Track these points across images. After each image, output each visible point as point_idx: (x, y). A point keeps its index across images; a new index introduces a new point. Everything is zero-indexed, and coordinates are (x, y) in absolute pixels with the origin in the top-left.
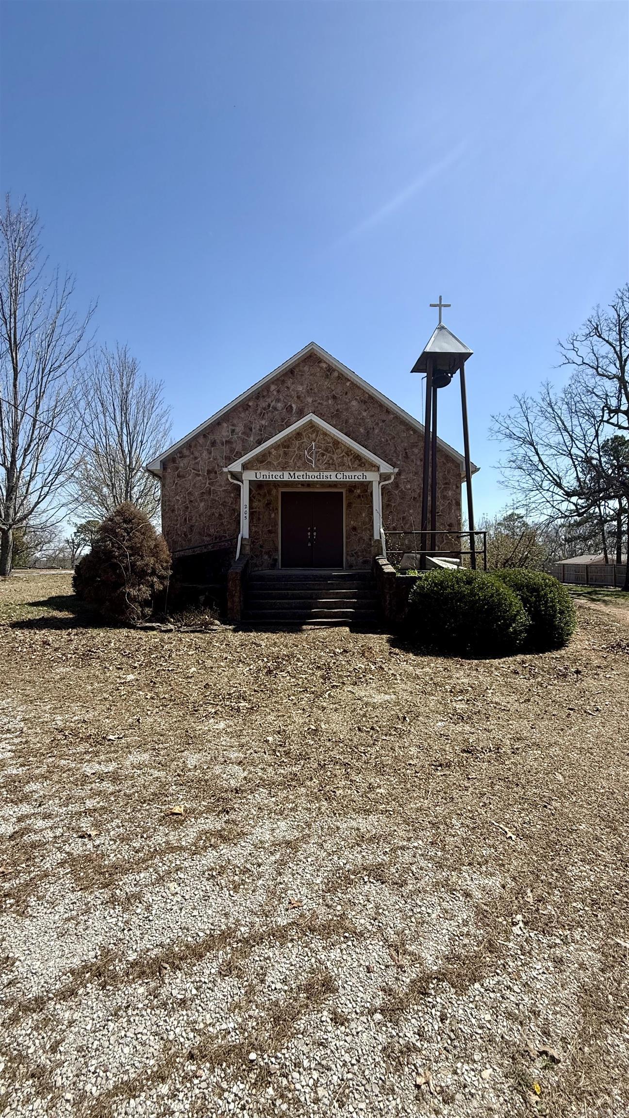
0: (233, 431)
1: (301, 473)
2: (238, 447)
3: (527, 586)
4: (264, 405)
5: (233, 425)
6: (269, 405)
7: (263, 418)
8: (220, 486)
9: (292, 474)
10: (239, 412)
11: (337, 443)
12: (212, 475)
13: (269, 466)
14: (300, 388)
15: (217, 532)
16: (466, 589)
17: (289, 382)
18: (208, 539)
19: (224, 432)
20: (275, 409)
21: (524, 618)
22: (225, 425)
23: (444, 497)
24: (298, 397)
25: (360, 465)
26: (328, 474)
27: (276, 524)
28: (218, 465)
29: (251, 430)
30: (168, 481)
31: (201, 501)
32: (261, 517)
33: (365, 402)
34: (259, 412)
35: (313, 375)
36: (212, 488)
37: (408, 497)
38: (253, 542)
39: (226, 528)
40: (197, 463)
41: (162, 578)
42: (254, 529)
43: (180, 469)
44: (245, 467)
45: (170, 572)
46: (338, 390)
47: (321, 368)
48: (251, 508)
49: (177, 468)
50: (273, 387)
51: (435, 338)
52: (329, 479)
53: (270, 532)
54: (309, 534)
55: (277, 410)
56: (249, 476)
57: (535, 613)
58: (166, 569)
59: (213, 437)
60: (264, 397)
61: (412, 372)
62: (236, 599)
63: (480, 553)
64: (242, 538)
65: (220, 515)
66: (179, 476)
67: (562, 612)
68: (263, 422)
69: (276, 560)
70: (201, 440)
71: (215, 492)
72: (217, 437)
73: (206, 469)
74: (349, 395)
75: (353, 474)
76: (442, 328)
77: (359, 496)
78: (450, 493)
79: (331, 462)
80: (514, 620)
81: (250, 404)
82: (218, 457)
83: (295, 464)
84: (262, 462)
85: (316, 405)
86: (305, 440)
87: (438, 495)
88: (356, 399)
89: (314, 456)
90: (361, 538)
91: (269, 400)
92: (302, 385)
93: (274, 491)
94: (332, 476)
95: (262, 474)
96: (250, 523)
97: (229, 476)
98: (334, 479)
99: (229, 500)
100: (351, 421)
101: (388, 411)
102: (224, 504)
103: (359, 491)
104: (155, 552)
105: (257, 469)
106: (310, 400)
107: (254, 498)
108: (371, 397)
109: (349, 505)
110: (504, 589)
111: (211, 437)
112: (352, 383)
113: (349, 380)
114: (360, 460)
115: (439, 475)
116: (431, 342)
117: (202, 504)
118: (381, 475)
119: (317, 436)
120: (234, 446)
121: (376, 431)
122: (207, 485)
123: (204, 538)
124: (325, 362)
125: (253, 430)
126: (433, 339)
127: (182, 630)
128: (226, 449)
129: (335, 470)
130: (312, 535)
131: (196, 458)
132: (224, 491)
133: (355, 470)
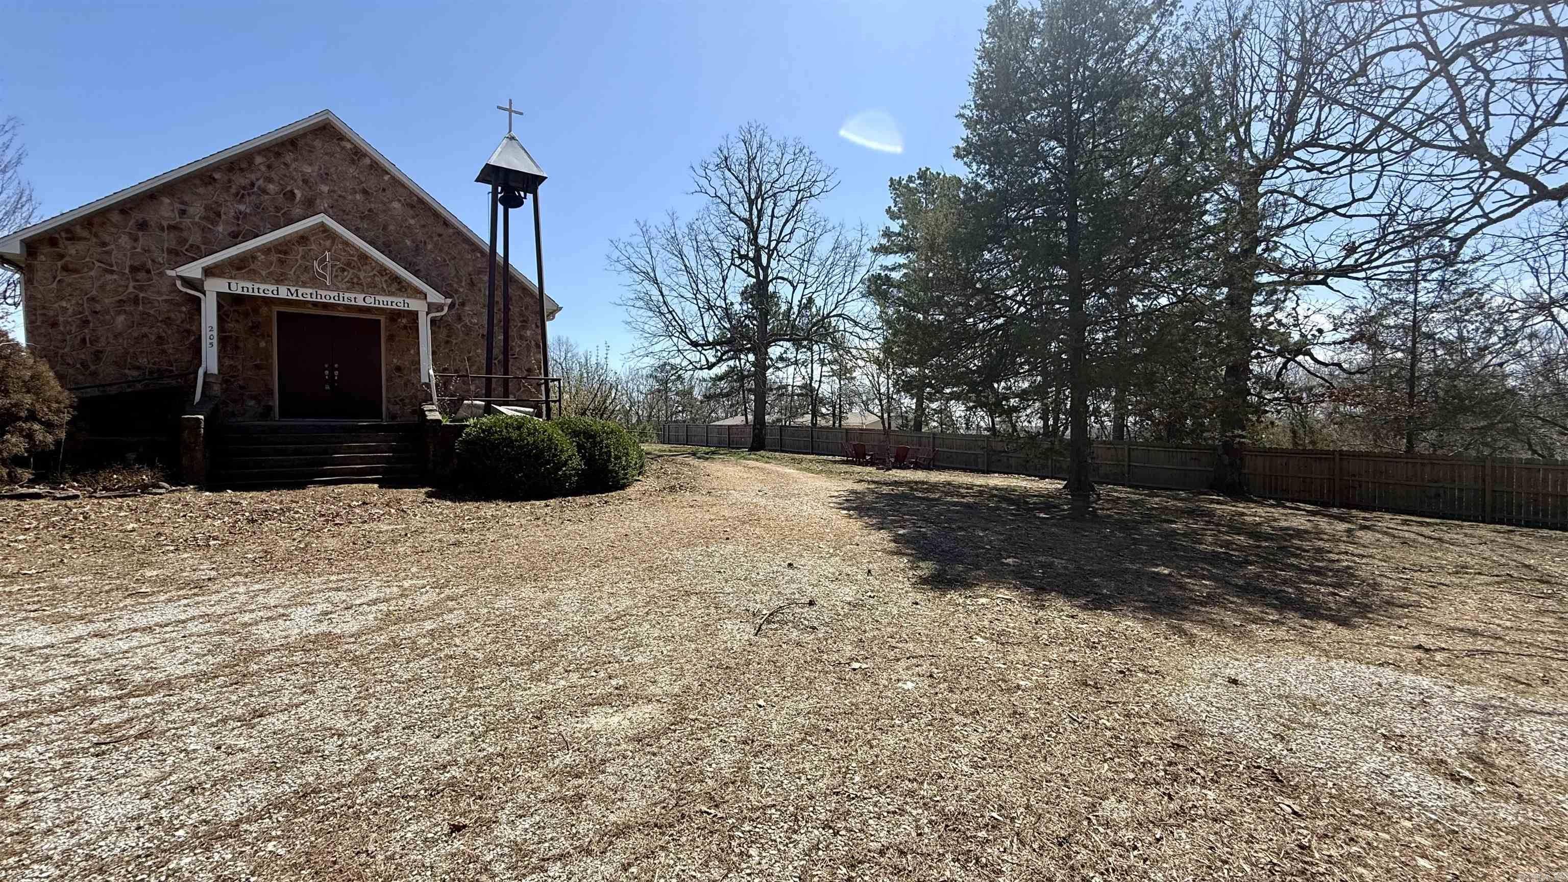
0: (183, 213)
1: (309, 291)
2: (195, 238)
3: (584, 433)
4: (243, 182)
5: (183, 203)
6: (253, 185)
7: (240, 202)
8: (159, 293)
9: (293, 290)
10: (195, 185)
11: (364, 257)
12: (141, 275)
13: (252, 275)
14: (309, 170)
15: (154, 364)
16: (514, 435)
17: (289, 157)
18: (135, 373)
19: (166, 210)
20: (264, 191)
21: (577, 462)
22: (167, 201)
23: (521, 337)
24: (305, 181)
25: (400, 290)
26: (352, 296)
27: (269, 356)
28: (153, 261)
29: (219, 215)
30: (39, 275)
31: (119, 313)
32: (241, 345)
33: (412, 207)
34: (233, 190)
35: (331, 155)
36: (141, 295)
37: (474, 334)
38: (226, 381)
39: (172, 358)
40: (109, 253)
41: (49, 426)
42: (227, 362)
43: (67, 259)
44: (209, 272)
45: (67, 417)
46: (371, 183)
47: (343, 148)
48: (221, 329)
49: (61, 256)
50: (259, 160)
51: (503, 148)
52: (353, 303)
53: (258, 367)
54: (327, 372)
55: (268, 194)
56: (216, 286)
57: (589, 460)
58: (58, 412)
59: (141, 215)
60: (242, 170)
61: (477, 180)
62: (199, 455)
63: (555, 402)
64: (205, 373)
65: (160, 337)
66: (65, 268)
67: (617, 458)
68: (242, 207)
69: (269, 409)
70: (115, 217)
71: (147, 301)
72: (151, 216)
73: (128, 263)
74: (389, 193)
75: (390, 299)
76: (512, 138)
77: (405, 327)
78: (529, 333)
79: (355, 280)
80: (565, 464)
81: (217, 176)
82: (153, 248)
83: (298, 277)
84: (239, 269)
85: (336, 197)
86: (313, 247)
87: (513, 332)
88: (399, 201)
89: (329, 269)
90: (409, 381)
91: (253, 177)
92: (310, 165)
93: (264, 310)
94: (359, 299)
95: (240, 286)
96: (219, 352)
97: (179, 283)
98: (360, 302)
99: (177, 317)
100: (392, 227)
101: (446, 223)
102: (168, 321)
103: (404, 321)
104: (32, 386)
105: (231, 278)
106: (325, 189)
107: (228, 316)
108: (421, 201)
109: (391, 338)
110: (558, 436)
111: (137, 216)
112: (393, 178)
113: (387, 173)
114: (399, 283)
115: (514, 310)
116: (497, 153)
117: (121, 318)
118: (429, 305)
119: (333, 243)
120: (185, 234)
121: (429, 247)
122: (131, 289)
123: (127, 371)
124: (349, 141)
125: (223, 217)
126: (499, 149)
127: (98, 495)
128: (169, 240)
129: (363, 292)
130: (332, 375)
131: (104, 244)
132: (166, 301)
133: (391, 294)
